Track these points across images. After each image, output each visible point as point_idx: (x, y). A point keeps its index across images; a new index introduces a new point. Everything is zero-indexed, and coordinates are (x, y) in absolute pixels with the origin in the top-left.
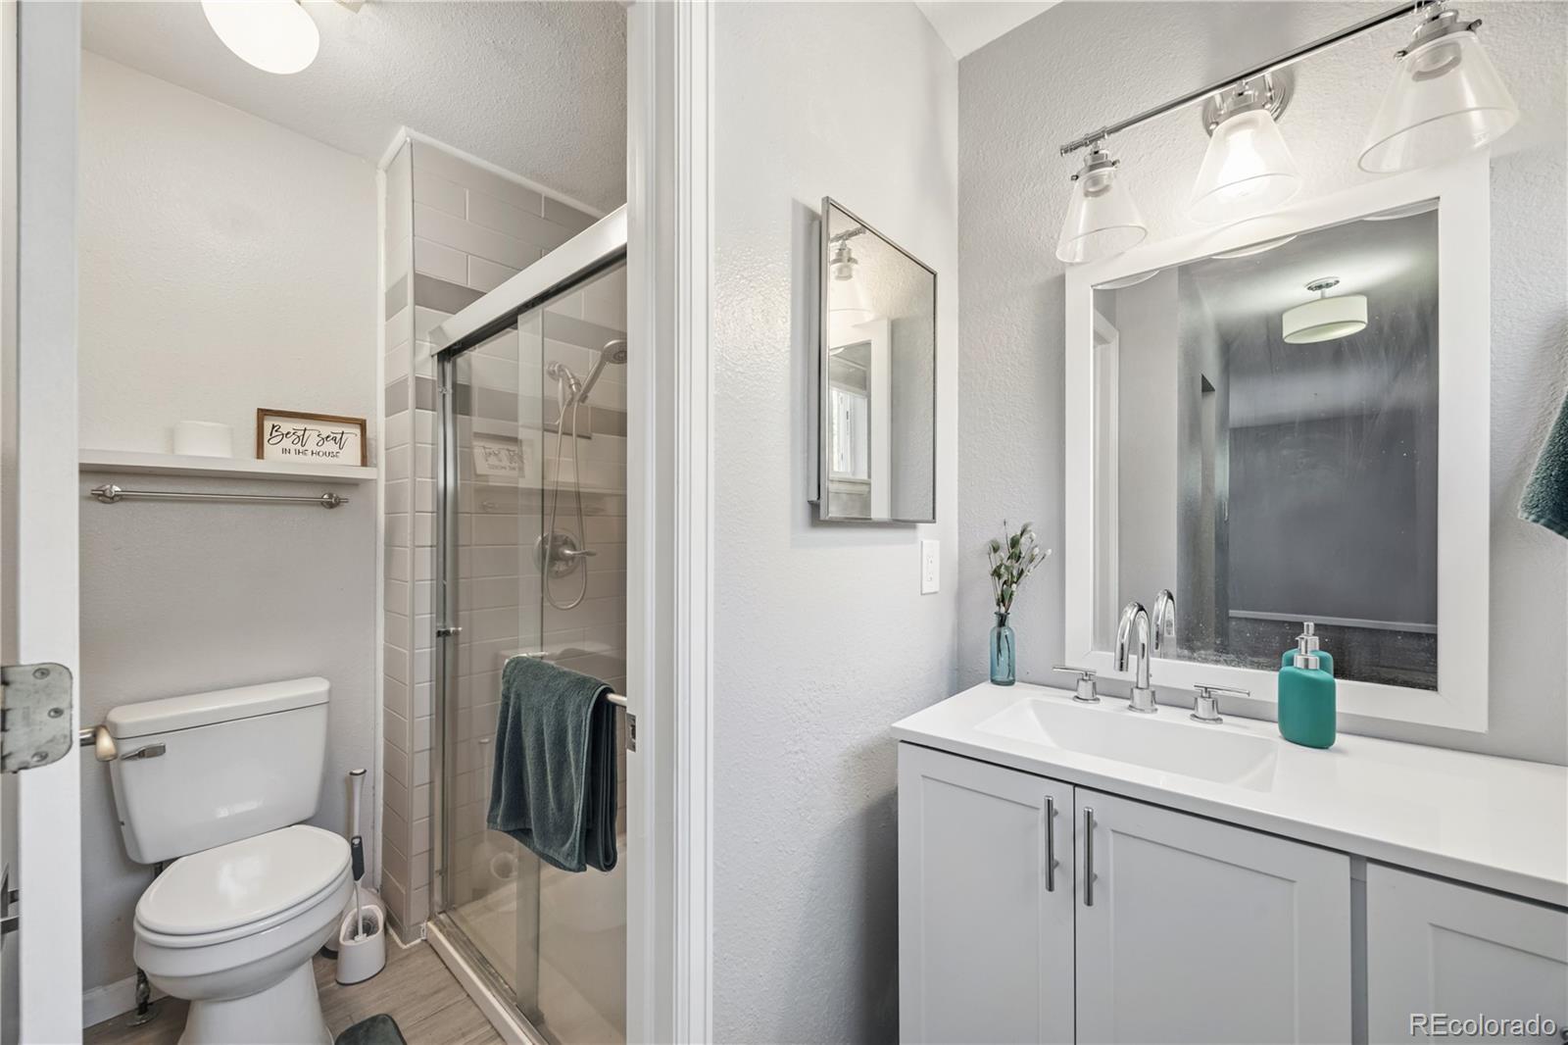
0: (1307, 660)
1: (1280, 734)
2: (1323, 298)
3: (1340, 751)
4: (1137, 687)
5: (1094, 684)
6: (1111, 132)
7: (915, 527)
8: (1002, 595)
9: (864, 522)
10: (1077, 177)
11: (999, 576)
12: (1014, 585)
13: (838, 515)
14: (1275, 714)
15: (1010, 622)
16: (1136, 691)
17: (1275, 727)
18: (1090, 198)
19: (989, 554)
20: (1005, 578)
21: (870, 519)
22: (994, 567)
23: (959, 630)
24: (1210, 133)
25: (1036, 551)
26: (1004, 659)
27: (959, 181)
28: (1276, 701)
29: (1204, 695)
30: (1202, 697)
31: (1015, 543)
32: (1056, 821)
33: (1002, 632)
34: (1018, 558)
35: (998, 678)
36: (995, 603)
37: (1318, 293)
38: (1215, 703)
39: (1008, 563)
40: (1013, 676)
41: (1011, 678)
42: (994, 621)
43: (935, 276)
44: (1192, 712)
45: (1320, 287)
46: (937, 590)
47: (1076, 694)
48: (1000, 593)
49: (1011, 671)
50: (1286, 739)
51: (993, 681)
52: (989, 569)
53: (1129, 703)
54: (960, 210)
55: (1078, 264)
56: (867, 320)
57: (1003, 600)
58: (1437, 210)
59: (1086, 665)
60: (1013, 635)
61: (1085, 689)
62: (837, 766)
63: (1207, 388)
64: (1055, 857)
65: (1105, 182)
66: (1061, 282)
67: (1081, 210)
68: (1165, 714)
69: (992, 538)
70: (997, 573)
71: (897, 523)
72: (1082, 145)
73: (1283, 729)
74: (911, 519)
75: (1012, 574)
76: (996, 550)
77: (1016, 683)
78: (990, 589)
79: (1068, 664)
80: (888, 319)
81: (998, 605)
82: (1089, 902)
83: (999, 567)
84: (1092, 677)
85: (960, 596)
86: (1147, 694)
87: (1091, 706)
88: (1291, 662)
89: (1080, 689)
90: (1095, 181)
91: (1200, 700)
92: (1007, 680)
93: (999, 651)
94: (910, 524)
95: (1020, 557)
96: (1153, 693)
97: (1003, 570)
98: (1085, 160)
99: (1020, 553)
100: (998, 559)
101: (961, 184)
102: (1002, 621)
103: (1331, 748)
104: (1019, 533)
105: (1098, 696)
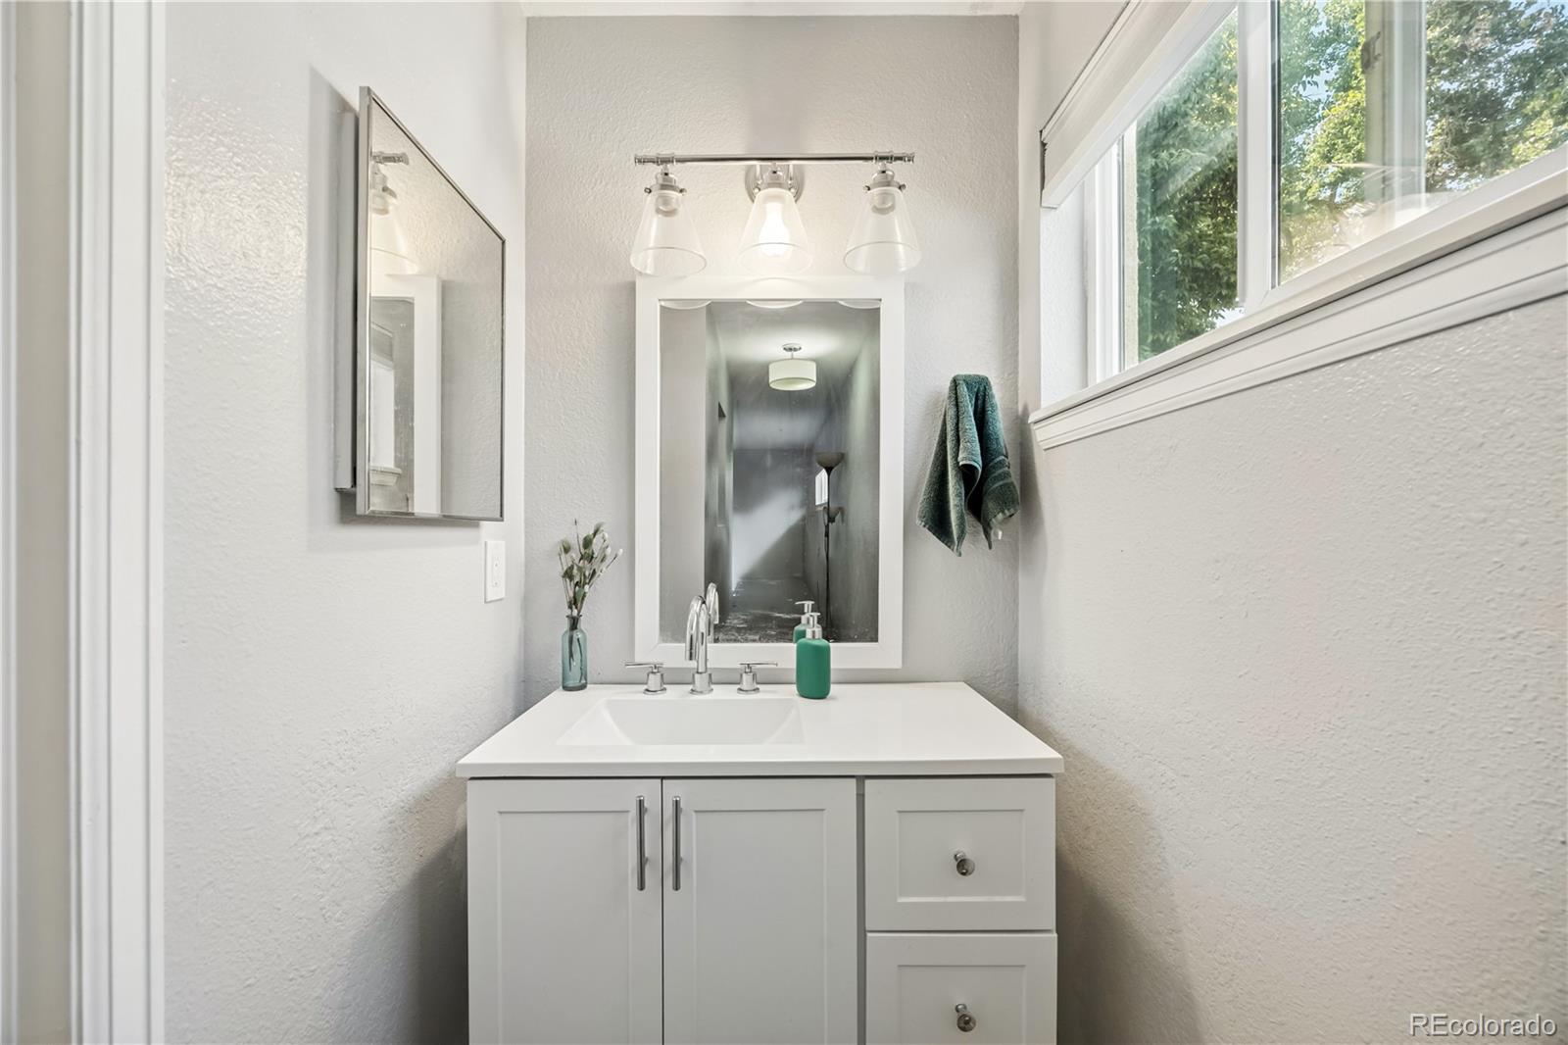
0: (814, 632)
1: (797, 692)
2: (792, 359)
3: (833, 698)
4: (698, 673)
5: (662, 675)
6: (678, 161)
7: (477, 526)
8: (574, 597)
9: (403, 518)
10: (650, 191)
11: (571, 578)
12: (587, 587)
13: (382, 509)
14: (794, 677)
15: (583, 624)
16: (697, 676)
17: (794, 688)
18: (660, 216)
19: (560, 555)
20: (577, 579)
21: (413, 514)
22: (565, 569)
23: (526, 639)
24: (752, 197)
25: (609, 550)
26: (576, 663)
27: (527, 150)
28: (795, 666)
29: (747, 670)
30: (746, 672)
31: (587, 543)
32: (646, 818)
33: (575, 635)
34: (590, 558)
35: (570, 683)
36: (566, 606)
37: (788, 354)
38: (754, 676)
39: (581, 564)
40: (586, 679)
41: (583, 682)
42: (566, 625)
43: (503, 243)
44: (738, 686)
45: (790, 349)
46: (503, 595)
47: (645, 687)
48: (572, 595)
49: (584, 674)
50: (803, 696)
51: (566, 688)
52: (560, 570)
53: (690, 687)
54: (528, 181)
55: (647, 275)
56: (410, 272)
57: (575, 602)
58: (879, 309)
59: (654, 659)
60: (585, 640)
61: (654, 681)
62: (380, 832)
63: (721, 415)
64: (646, 855)
65: (674, 205)
66: (631, 288)
67: (652, 227)
68: (721, 693)
69: (562, 538)
70: (568, 574)
71: (447, 520)
72: (654, 162)
73: (799, 689)
74: (469, 515)
75: (584, 575)
76: (567, 550)
77: (588, 686)
78: (562, 591)
79: (638, 660)
80: (439, 278)
81: (570, 607)
82: (677, 887)
83: (571, 568)
84: (660, 669)
85: (527, 602)
86: (705, 676)
87: (660, 697)
88: (803, 634)
89: (649, 682)
90: (666, 201)
91: (744, 675)
92: (578, 685)
93: (571, 655)
94: (472, 522)
95: (592, 557)
96: (710, 675)
97: (575, 571)
98: (656, 178)
99: (593, 553)
100: (569, 559)
101: (529, 153)
102: (574, 623)
103: (828, 697)
104: (592, 532)
105: (665, 686)
